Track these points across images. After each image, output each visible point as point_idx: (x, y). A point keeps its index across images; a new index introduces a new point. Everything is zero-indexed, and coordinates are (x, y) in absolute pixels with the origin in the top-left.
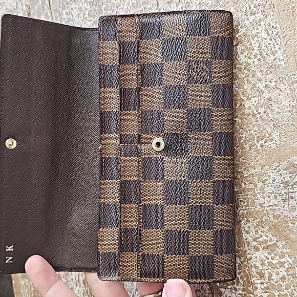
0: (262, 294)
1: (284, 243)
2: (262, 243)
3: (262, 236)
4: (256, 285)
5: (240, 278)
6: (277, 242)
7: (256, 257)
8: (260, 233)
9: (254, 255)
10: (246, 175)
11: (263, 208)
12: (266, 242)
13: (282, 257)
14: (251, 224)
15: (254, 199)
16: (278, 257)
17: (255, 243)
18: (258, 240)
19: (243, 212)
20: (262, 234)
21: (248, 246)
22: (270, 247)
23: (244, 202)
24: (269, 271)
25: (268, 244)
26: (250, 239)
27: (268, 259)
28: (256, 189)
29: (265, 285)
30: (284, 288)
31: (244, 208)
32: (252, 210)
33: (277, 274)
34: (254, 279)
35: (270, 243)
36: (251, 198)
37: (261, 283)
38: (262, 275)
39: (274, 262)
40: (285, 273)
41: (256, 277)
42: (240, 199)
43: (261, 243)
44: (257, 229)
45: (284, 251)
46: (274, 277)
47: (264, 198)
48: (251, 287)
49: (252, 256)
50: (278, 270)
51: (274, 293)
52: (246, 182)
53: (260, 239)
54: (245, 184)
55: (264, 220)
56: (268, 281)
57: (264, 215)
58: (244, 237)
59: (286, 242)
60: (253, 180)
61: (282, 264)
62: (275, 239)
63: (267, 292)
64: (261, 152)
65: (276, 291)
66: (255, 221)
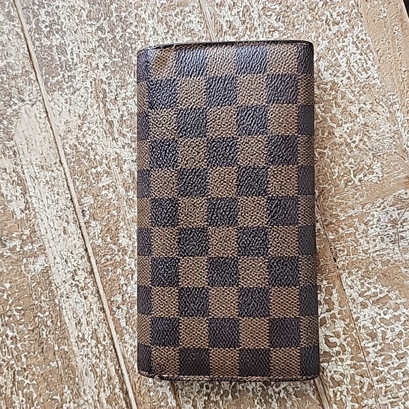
0: (376, 359)
1: (397, 292)
2: (371, 297)
3: (369, 289)
4: (368, 350)
5: (346, 346)
6: (389, 292)
7: (365, 315)
8: (367, 285)
9: (362, 313)
10: (344, 218)
11: (368, 255)
12: (375, 295)
13: (396, 309)
14: (354, 277)
15: (356, 245)
16: (391, 311)
17: (361, 299)
18: (365, 295)
19: (343, 263)
20: (369, 286)
21: (354, 303)
22: (381, 300)
23: (344, 251)
24: (382, 329)
25: (378, 298)
26: (355, 295)
27: (380, 315)
28: (357, 234)
29: (379, 347)
30: (402, 346)
31: (344, 258)
32: (354, 259)
33: (393, 330)
34: (364, 342)
35: (381, 296)
36: (352, 246)
37: (373, 346)
38: (373, 336)
39: (387, 317)
40: (401, 328)
41: (367, 339)
42: (338, 249)
43: (368, 298)
44: (362, 281)
45: (399, 301)
46: (389, 334)
47: (368, 243)
48: (362, 353)
49: (359, 315)
50: (392, 326)
51: (390, 354)
52: (344, 227)
53: (367, 293)
54: (343, 229)
55: (371, 269)
56: (381, 341)
57: (370, 263)
58: (347, 294)
59: (400, 291)
60: (353, 223)
61: (397, 318)
62: (386, 290)
63: (382, 355)
64: (360, 188)
65: (393, 351)
66: (360, 272)
